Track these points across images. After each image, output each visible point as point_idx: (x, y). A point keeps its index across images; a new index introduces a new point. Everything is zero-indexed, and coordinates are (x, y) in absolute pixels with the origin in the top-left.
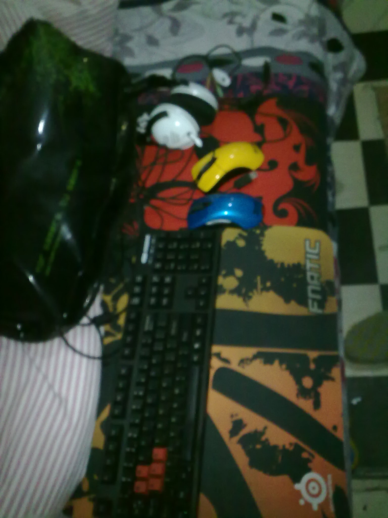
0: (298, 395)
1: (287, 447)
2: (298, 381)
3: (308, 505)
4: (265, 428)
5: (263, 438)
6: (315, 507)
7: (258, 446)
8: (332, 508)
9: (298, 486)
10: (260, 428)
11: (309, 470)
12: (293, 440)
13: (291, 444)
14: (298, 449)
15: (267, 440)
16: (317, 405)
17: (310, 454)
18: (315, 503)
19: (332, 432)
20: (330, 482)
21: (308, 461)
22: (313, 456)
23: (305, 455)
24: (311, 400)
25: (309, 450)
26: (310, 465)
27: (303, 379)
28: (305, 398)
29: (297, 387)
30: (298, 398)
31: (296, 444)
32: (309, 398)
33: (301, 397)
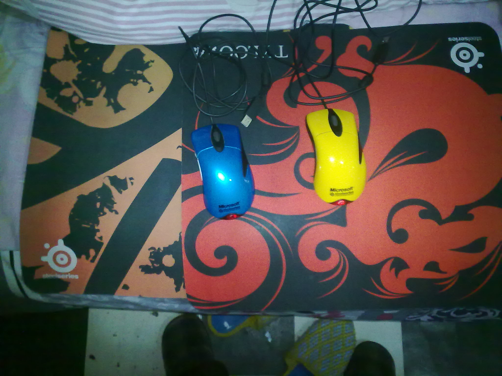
0: (153, 248)
1: (98, 235)
2: (168, 250)
3: (45, 252)
4: (117, 213)
5: (106, 210)
6: (44, 259)
7: (98, 205)
8: (46, 276)
9: (61, 242)
10: (116, 207)
11: (79, 256)
12: (106, 241)
13: (101, 238)
14: (97, 246)
15: (105, 214)
16: (146, 269)
17: (95, 257)
18: (48, 259)
19: (122, 285)
20: (72, 277)
21: (88, 257)
22: (93, 261)
23: (92, 252)
24: (150, 264)
25: (99, 257)
26: (83, 257)
27: (171, 256)
28: (151, 257)
29: (162, 249)
30: (149, 249)
31: (102, 244)
32: (152, 262)
33: (151, 253)
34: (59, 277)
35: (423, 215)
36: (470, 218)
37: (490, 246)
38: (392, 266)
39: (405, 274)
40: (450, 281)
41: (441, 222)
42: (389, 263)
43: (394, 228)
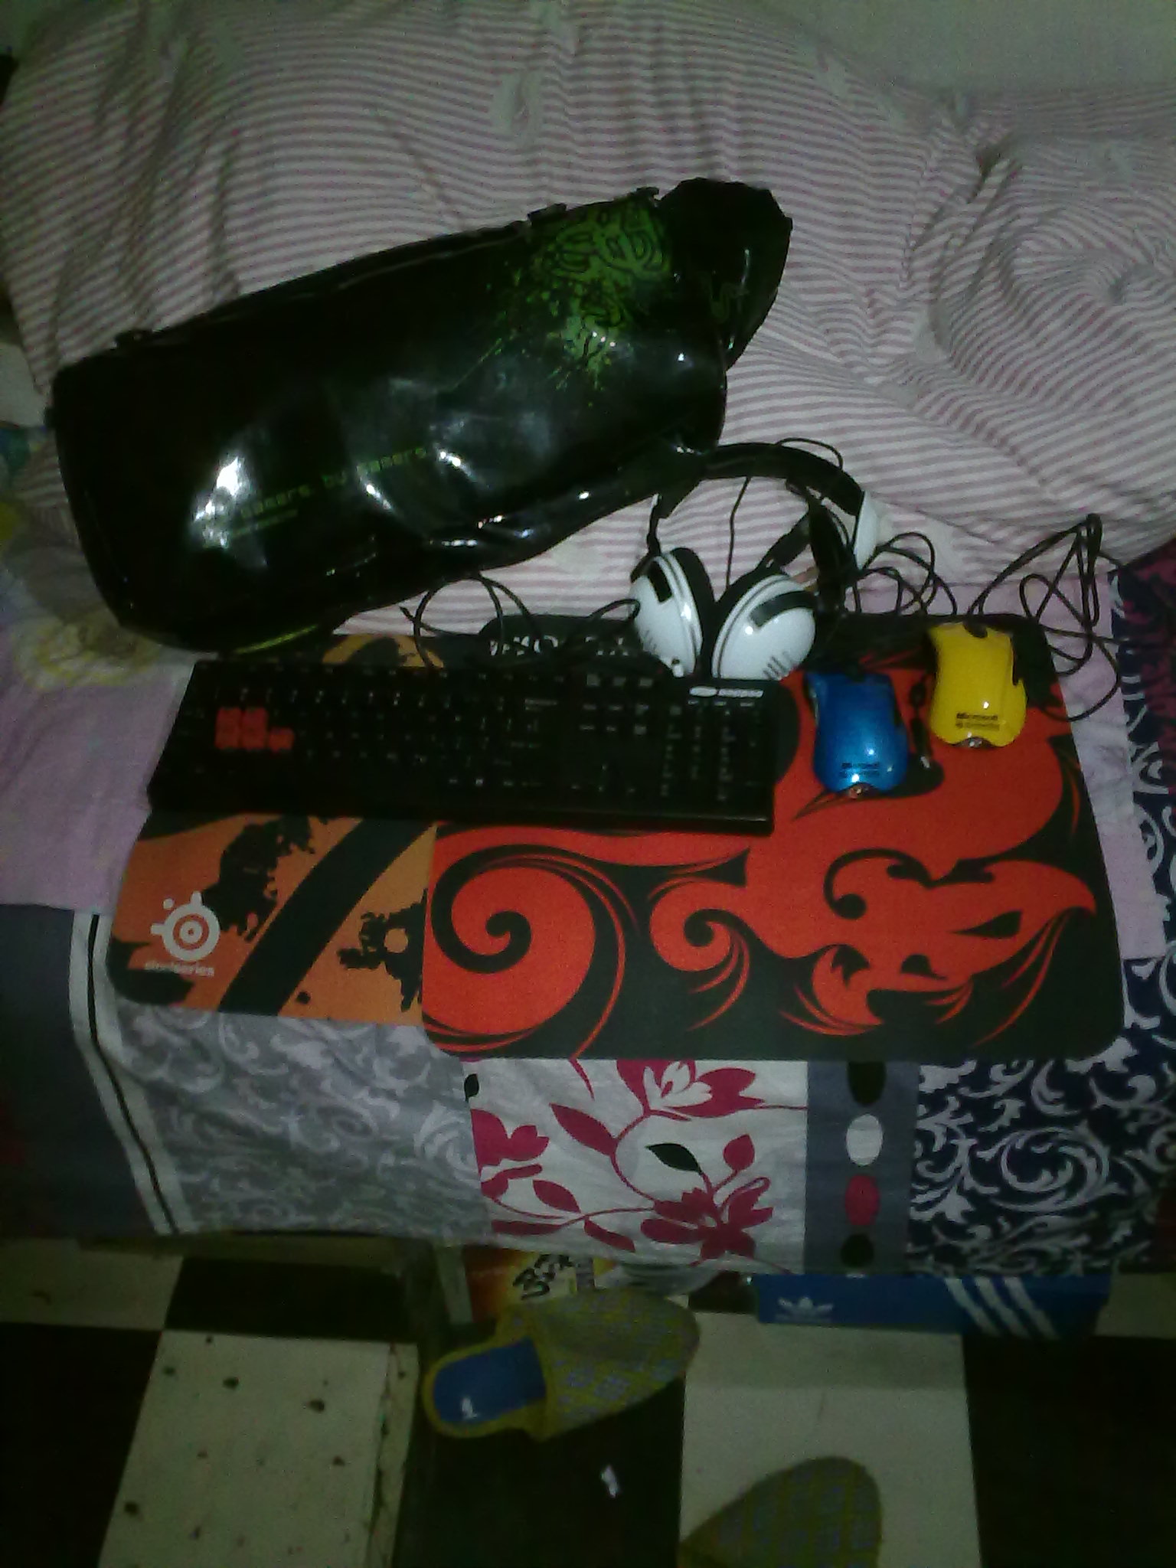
0: (370, 915)
1: (271, 887)
2: (399, 920)
3: (161, 916)
4: (312, 852)
5: (293, 847)
6: (156, 929)
7: (280, 839)
8: (151, 965)
9: (197, 897)
10: (312, 844)
11: (224, 927)
12: (282, 899)
13: (275, 893)
14: (264, 907)
15: (289, 852)
16: (350, 959)
17: (254, 933)
18: (162, 931)
19: (296, 993)
20: (200, 971)
21: (242, 927)
22: (249, 939)
23: (252, 920)
24: (359, 947)
25: (262, 932)
26: (234, 929)
27: (403, 930)
28: (363, 932)
29: (387, 917)
30: (363, 917)
31: (272, 904)
32: (363, 941)
33: (365, 924)
34: (177, 969)
35: (895, 872)
36: (989, 878)
37: (1029, 927)
38: (836, 962)
39: (866, 982)
40: (955, 997)
41: (929, 883)
42: (829, 956)
43: (838, 893)
